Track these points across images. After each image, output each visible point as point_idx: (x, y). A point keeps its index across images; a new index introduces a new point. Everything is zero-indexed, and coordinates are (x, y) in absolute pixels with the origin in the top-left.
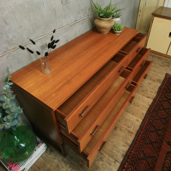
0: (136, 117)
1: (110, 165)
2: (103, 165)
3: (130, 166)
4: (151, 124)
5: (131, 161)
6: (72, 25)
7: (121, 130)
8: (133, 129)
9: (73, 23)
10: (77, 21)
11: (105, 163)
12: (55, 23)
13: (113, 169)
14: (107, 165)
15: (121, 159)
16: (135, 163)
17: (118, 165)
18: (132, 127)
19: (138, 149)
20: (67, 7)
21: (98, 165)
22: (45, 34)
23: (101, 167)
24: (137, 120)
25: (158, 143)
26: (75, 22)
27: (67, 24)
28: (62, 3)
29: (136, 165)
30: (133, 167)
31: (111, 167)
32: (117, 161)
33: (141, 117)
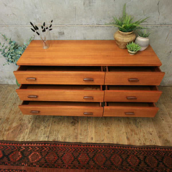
0: (95, 136)
1: (44, 134)
2: (42, 130)
3: (48, 148)
4: (95, 151)
5: (52, 148)
6: (93, 27)
7: (74, 129)
8: (81, 138)
9: (95, 26)
10: (99, 25)
11: (43, 131)
12: (74, 19)
13: (42, 137)
14: (43, 133)
15: (51, 140)
16: (52, 151)
17: (46, 140)
18: (82, 137)
19: (64, 149)
20: (90, 9)
21: (41, 127)
22: (63, 25)
23: (40, 129)
24: (93, 138)
25: (79, 165)
26: (98, 26)
27: (87, 24)
28: (84, 5)
29: (51, 152)
30: (48, 150)
31: (43, 136)
32: (48, 138)
33: (98, 141)
